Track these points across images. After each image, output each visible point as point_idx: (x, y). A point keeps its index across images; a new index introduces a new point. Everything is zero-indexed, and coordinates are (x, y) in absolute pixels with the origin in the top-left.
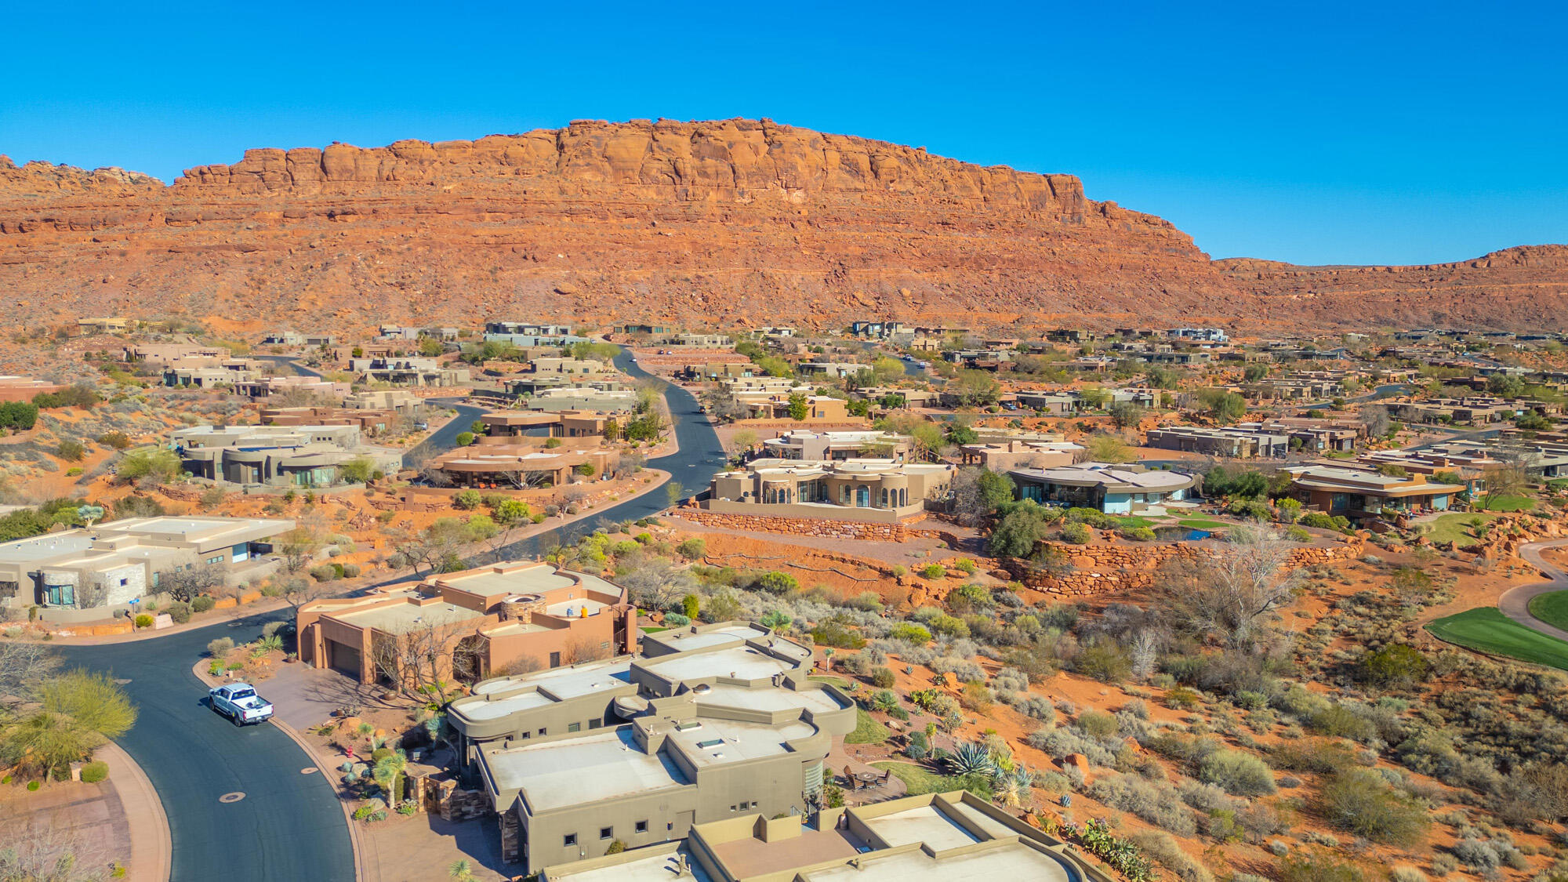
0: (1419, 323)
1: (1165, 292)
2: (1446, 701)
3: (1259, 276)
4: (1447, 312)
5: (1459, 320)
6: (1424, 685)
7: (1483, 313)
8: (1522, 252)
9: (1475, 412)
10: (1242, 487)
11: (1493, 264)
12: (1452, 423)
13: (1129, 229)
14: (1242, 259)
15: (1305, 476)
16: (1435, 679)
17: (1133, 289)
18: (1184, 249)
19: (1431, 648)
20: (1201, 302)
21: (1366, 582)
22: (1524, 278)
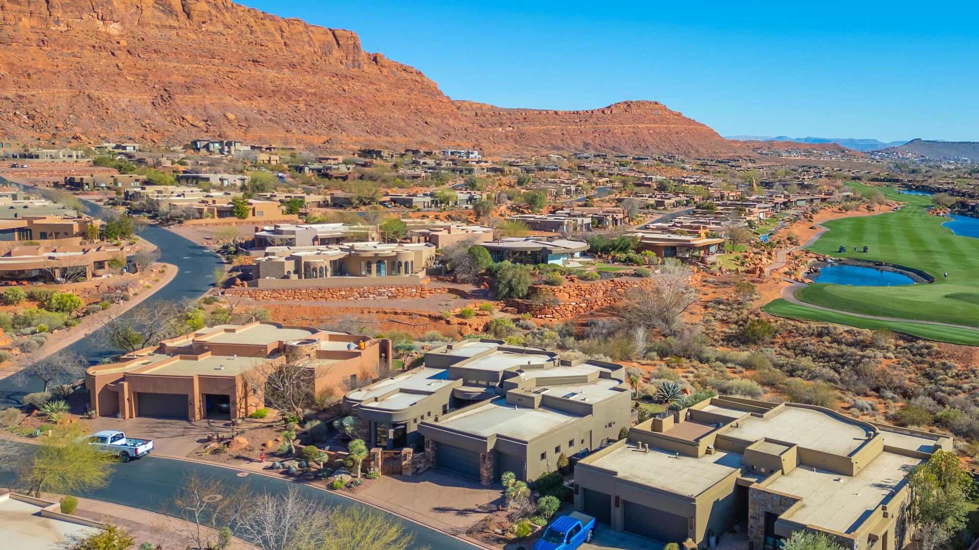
0: (576, 149)
1: (426, 123)
3: (476, 114)
4: (591, 142)
5: (598, 147)
7: (611, 143)
8: (628, 104)
11: (613, 112)
12: (656, 208)
13: (395, 75)
14: (464, 101)
17: (405, 120)
18: (432, 92)
20: (451, 131)
22: (630, 121)
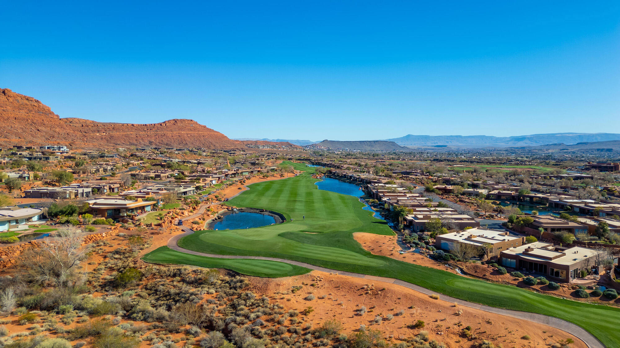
0: (144, 145)
1: (38, 130)
2: (148, 287)
3: (82, 126)
4: (154, 141)
5: (158, 144)
6: (141, 282)
7: (165, 141)
8: (176, 121)
9: (162, 175)
10: (66, 212)
11: (167, 125)
12: (154, 179)
13: (18, 102)
14: (74, 118)
15: (95, 204)
16: (144, 278)
17: (22, 129)
18: (47, 112)
19: (143, 266)
20: (56, 135)
21: (119, 244)
22: (177, 130)
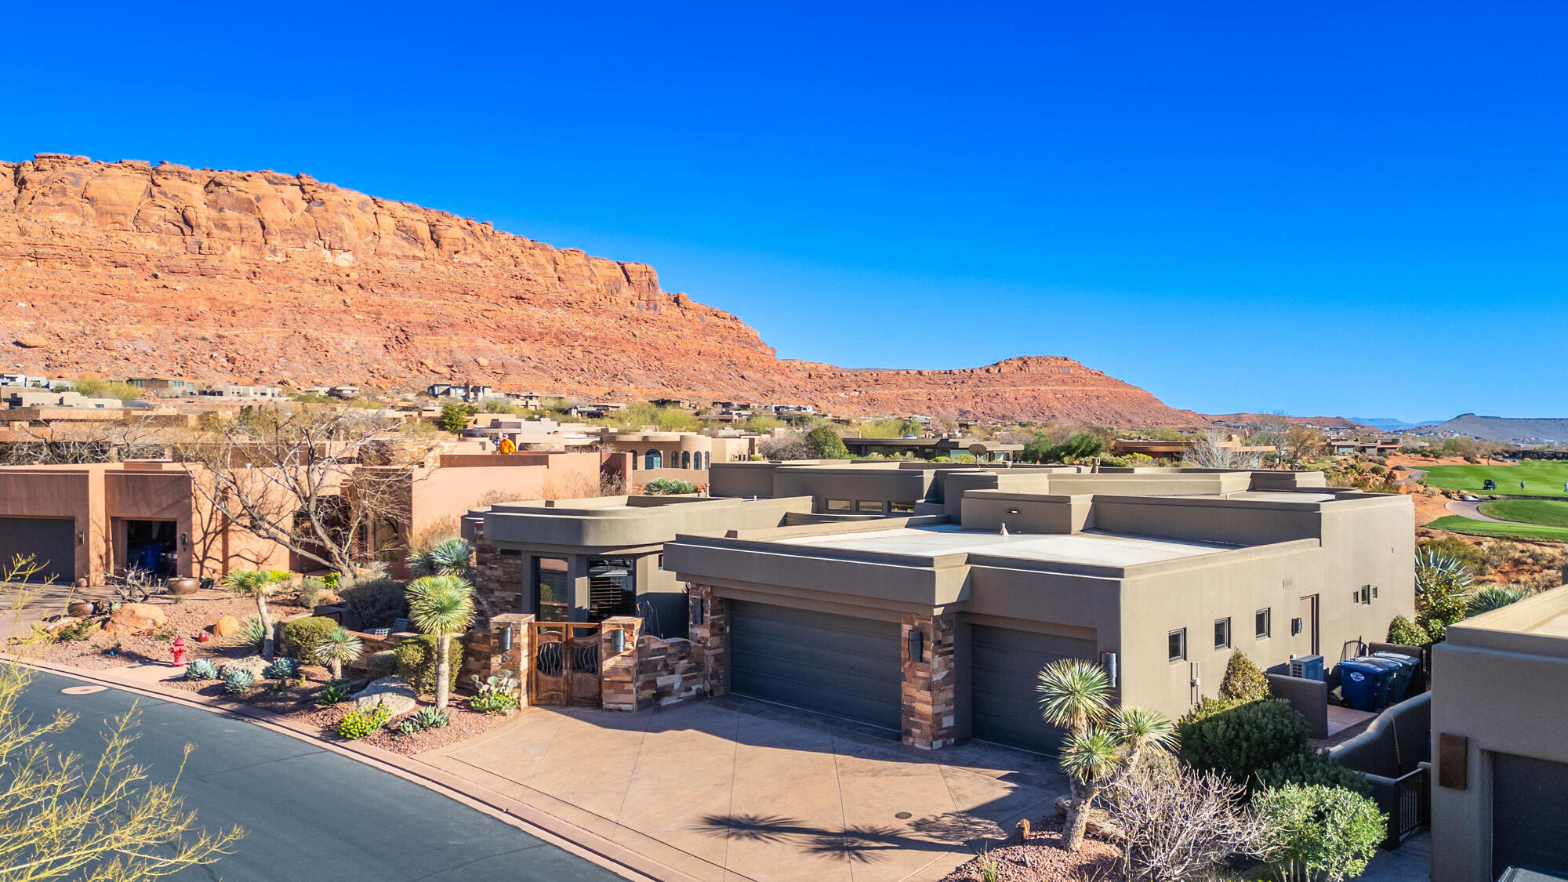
1: (743, 377)
3: (810, 376)
4: (971, 409)
8: (1024, 361)
11: (1003, 371)
13: (702, 320)
14: (793, 358)
17: (714, 373)
20: (777, 388)
22: (1028, 382)
